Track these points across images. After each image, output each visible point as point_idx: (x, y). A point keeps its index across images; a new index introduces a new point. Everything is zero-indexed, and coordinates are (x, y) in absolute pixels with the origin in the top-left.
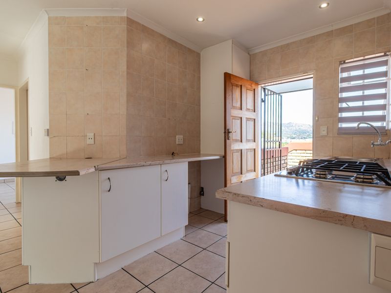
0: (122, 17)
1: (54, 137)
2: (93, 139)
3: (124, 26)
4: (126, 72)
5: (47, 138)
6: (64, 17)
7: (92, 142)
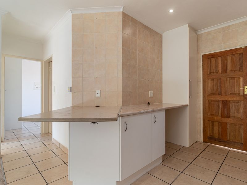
0: (119, 12)
1: (75, 92)
2: (100, 94)
3: (121, 18)
4: (122, 49)
5: (71, 94)
6: (82, 14)
7: (99, 95)
